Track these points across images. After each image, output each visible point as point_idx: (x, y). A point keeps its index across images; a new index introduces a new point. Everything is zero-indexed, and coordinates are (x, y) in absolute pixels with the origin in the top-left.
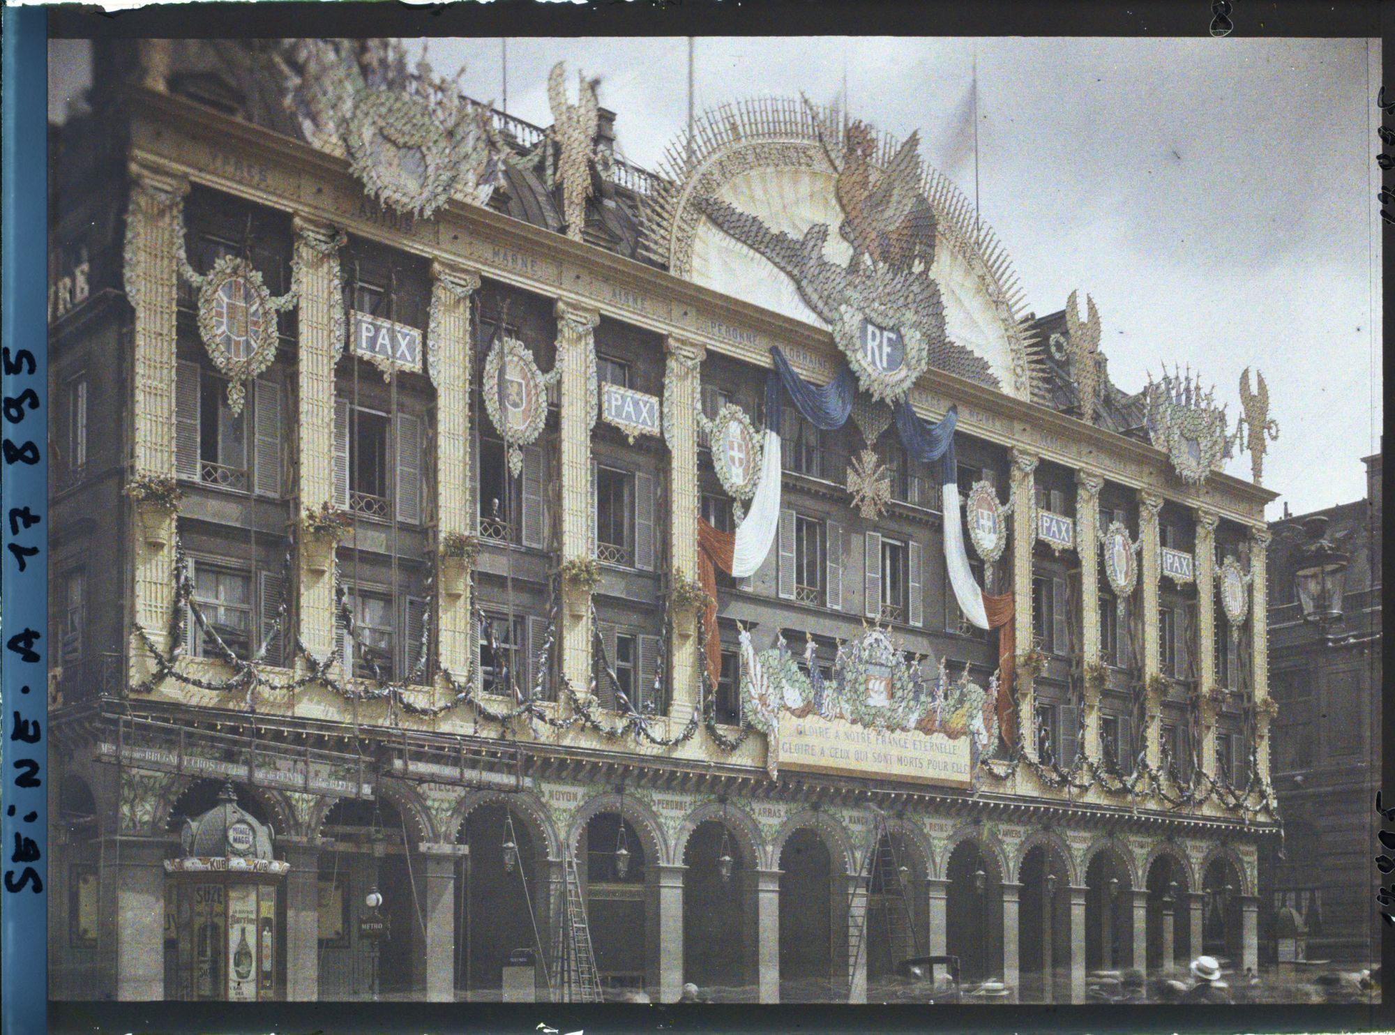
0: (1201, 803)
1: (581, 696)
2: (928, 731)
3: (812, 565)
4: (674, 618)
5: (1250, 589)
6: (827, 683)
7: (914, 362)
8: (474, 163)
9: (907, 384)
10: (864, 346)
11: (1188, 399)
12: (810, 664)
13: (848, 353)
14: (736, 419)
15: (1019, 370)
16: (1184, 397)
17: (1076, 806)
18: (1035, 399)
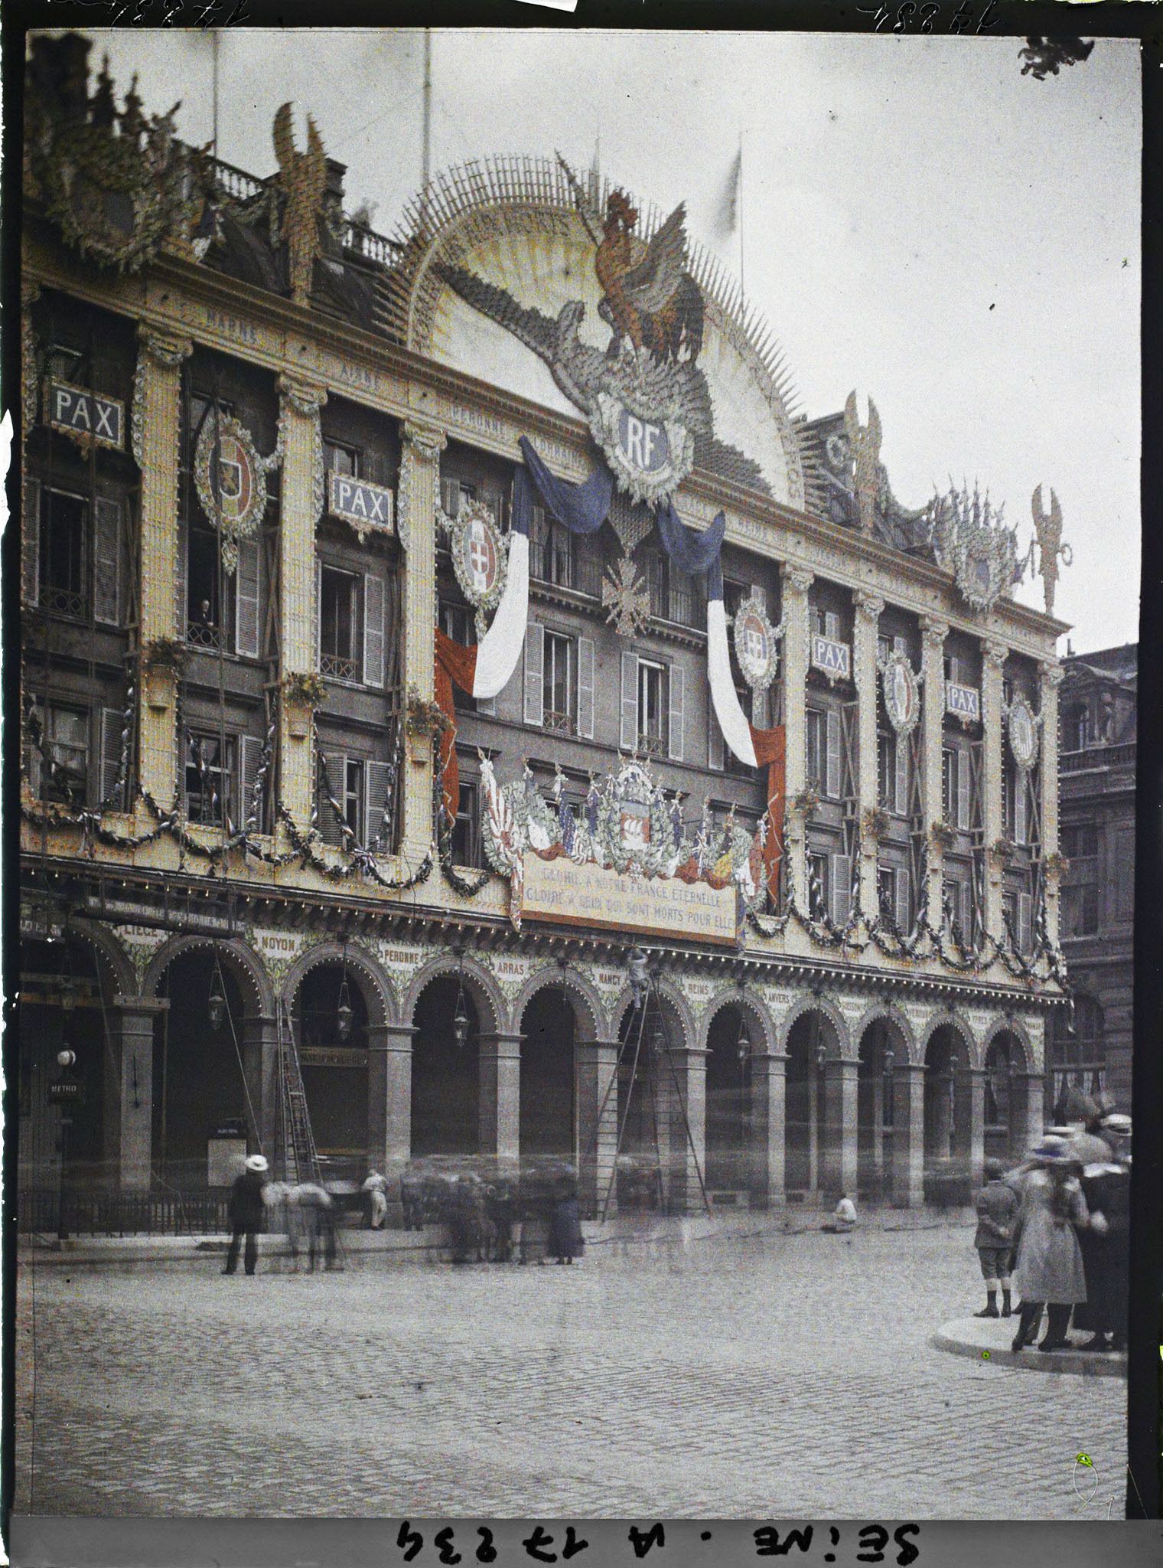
0: (987, 966)
1: (302, 830)
2: (690, 881)
3: (561, 687)
4: (407, 744)
5: (1040, 729)
6: (577, 822)
7: (678, 461)
8: (189, 215)
9: (671, 486)
10: (624, 442)
11: (977, 516)
12: (558, 800)
13: (607, 449)
14: (481, 518)
15: (794, 477)
16: (972, 514)
17: (849, 968)
18: (811, 509)
